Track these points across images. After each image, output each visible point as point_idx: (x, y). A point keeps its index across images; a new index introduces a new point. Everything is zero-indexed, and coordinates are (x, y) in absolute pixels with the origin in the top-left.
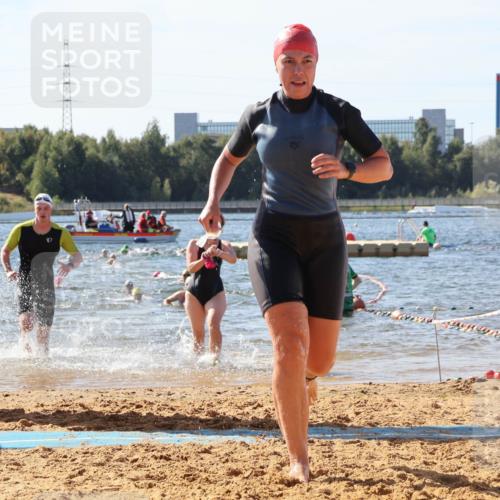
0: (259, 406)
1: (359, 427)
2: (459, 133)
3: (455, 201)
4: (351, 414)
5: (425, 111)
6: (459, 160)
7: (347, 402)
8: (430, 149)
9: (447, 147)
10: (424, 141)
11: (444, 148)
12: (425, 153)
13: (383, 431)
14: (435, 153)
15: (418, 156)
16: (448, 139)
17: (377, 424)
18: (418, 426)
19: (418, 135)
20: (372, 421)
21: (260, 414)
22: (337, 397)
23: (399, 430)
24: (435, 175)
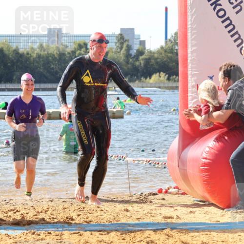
0: (17, 211)
1: (79, 224)
2: (143, 43)
3: (140, 84)
4: (74, 216)
5: (122, 29)
6: (142, 59)
7: (72, 209)
8: (125, 52)
9: (135, 51)
10: (121, 48)
11: (133, 52)
12: (122, 55)
13: (94, 226)
14: (128, 56)
15: (118, 57)
16: (136, 47)
17: (91, 222)
18: (115, 222)
19: (117, 44)
20: (88, 220)
21: (18, 217)
22: (66, 205)
23: (104, 225)
24: (128, 68)
